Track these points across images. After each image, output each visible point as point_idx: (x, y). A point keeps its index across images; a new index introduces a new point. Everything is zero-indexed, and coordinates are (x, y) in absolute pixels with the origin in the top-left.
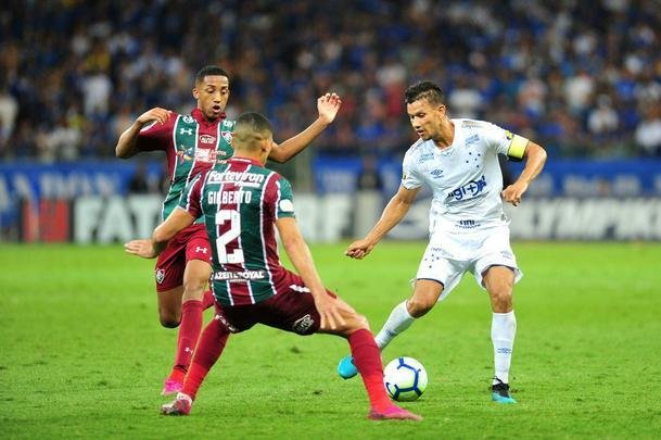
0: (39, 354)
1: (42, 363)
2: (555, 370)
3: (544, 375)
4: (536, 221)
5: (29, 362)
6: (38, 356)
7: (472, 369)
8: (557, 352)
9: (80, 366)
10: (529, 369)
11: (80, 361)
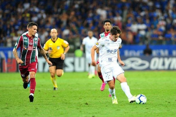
0: (7, 106)
1: (7, 108)
2: (168, 109)
3: (165, 111)
4: (164, 64)
5: (3, 108)
6: (6, 106)
7: (142, 109)
8: (169, 104)
9: (19, 109)
10: (160, 109)
11: (19, 107)
